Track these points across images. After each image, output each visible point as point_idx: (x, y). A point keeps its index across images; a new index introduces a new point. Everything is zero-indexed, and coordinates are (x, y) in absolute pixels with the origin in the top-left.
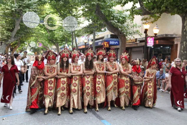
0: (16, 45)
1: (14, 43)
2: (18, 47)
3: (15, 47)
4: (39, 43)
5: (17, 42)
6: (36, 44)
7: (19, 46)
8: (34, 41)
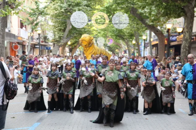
0: (75, 45)
1: (73, 42)
2: (78, 46)
3: (75, 46)
4: (109, 38)
6: (105, 41)
7: (80, 46)
8: (102, 36)
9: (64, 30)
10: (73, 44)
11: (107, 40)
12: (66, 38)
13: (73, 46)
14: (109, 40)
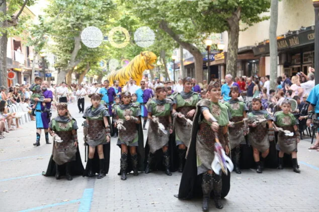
0: (83, 69)
1: (81, 66)
2: (86, 71)
3: (83, 71)
4: (124, 60)
5: (85, 63)
6: (120, 63)
7: (89, 70)
8: (115, 57)
9: (71, 52)
10: (81, 68)
11: (122, 62)
12: (75, 62)
13: (81, 71)
14: (124, 61)
